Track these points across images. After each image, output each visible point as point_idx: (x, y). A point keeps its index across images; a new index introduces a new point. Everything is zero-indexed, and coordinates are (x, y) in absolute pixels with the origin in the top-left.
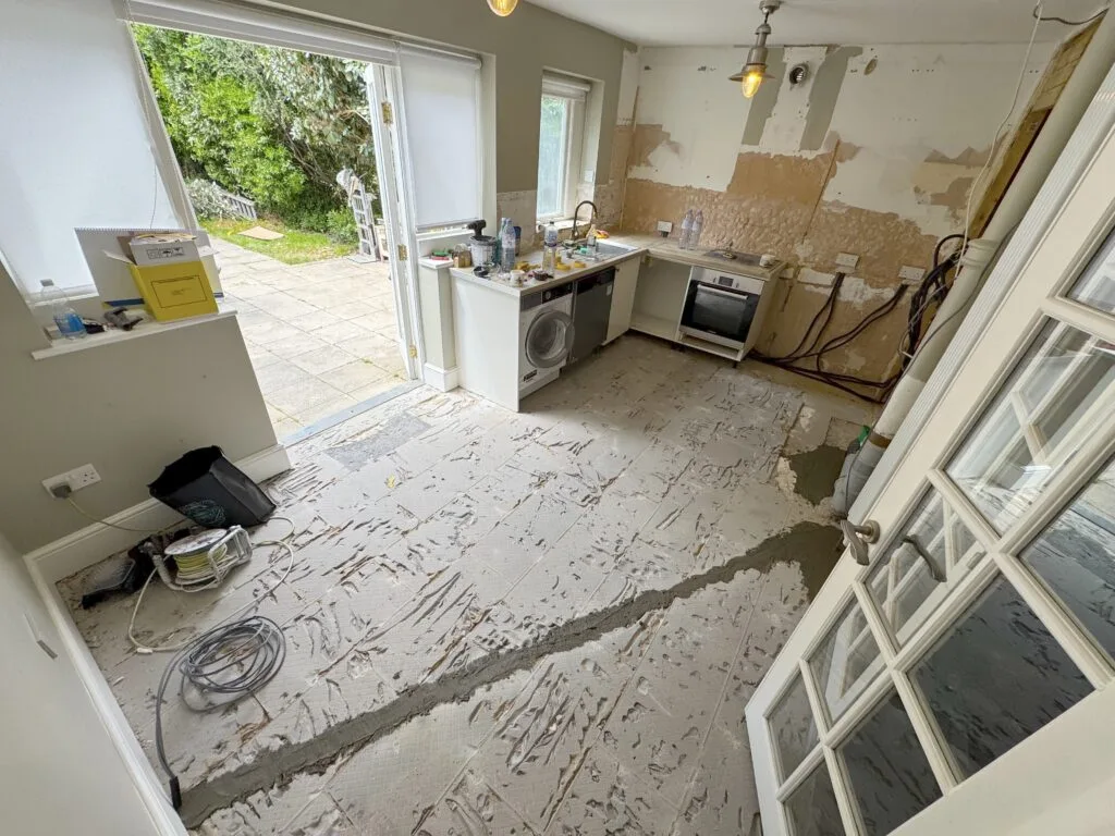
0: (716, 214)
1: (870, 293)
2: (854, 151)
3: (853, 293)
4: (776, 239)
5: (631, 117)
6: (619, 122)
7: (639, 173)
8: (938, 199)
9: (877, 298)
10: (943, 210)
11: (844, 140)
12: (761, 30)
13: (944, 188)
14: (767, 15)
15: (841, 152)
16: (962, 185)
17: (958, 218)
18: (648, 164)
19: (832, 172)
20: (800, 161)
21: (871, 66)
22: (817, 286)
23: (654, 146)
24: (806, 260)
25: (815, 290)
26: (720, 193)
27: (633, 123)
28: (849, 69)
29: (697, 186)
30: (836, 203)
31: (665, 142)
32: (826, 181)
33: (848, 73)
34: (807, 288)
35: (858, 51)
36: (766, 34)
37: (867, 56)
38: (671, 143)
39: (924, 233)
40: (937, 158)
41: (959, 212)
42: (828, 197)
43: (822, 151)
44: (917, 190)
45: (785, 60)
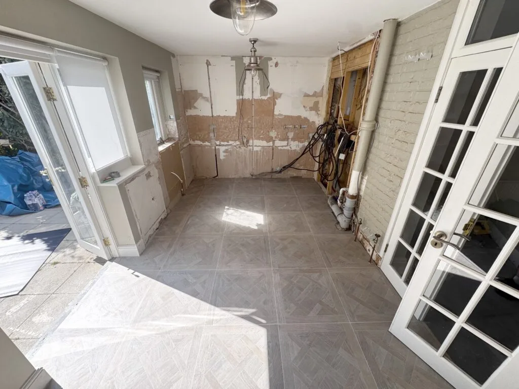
0: (234, 126)
1: (301, 145)
2: (280, 95)
3: (295, 147)
4: (262, 132)
5: (180, 87)
6: (177, 90)
7: (191, 112)
8: (311, 109)
9: (304, 146)
10: (313, 112)
11: (275, 91)
12: (253, 50)
13: (312, 105)
14: (253, 44)
15: (275, 96)
16: (317, 103)
17: (319, 114)
18: (195, 108)
19: (275, 104)
20: (262, 100)
21: (277, 65)
22: (282, 146)
23: (196, 99)
24: (276, 137)
25: (282, 148)
26: (233, 117)
27: (182, 91)
28: (269, 66)
29: (222, 115)
30: (280, 115)
31: (200, 97)
32: (274, 107)
33: (269, 67)
34: (279, 148)
35: (271, 59)
36: (255, 51)
37: (274, 61)
38: (204, 98)
39: (311, 121)
40: (307, 95)
41: (319, 112)
42: (276, 113)
43: (269, 96)
44: (304, 107)
45: (244, 62)
